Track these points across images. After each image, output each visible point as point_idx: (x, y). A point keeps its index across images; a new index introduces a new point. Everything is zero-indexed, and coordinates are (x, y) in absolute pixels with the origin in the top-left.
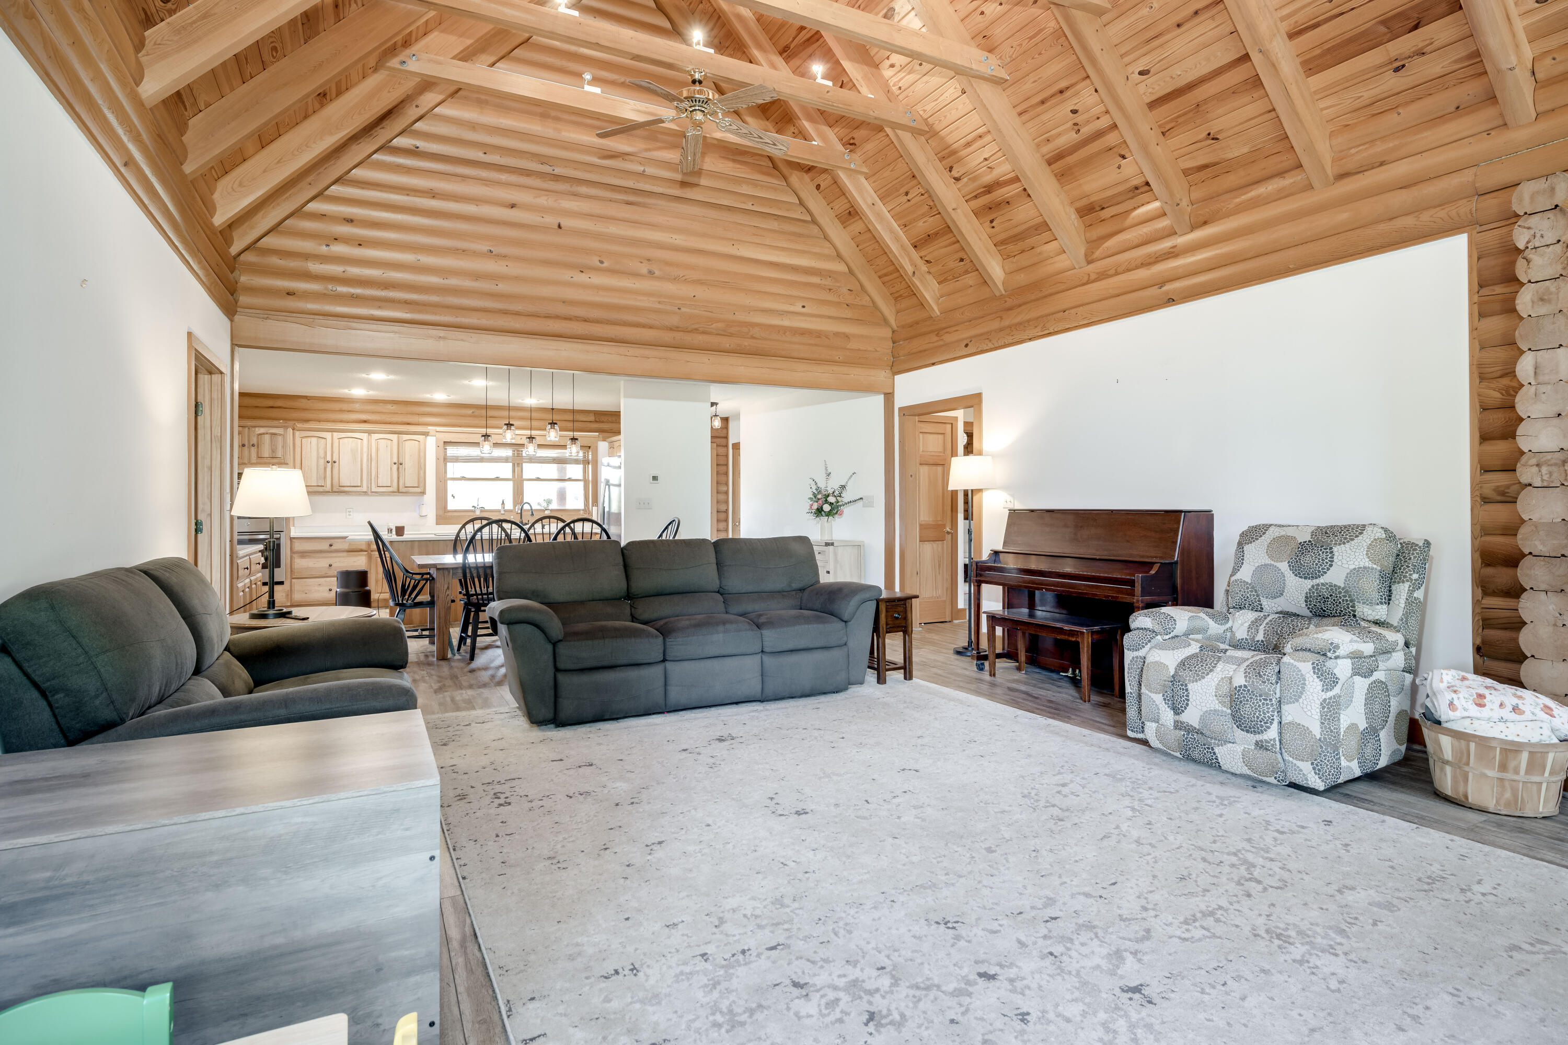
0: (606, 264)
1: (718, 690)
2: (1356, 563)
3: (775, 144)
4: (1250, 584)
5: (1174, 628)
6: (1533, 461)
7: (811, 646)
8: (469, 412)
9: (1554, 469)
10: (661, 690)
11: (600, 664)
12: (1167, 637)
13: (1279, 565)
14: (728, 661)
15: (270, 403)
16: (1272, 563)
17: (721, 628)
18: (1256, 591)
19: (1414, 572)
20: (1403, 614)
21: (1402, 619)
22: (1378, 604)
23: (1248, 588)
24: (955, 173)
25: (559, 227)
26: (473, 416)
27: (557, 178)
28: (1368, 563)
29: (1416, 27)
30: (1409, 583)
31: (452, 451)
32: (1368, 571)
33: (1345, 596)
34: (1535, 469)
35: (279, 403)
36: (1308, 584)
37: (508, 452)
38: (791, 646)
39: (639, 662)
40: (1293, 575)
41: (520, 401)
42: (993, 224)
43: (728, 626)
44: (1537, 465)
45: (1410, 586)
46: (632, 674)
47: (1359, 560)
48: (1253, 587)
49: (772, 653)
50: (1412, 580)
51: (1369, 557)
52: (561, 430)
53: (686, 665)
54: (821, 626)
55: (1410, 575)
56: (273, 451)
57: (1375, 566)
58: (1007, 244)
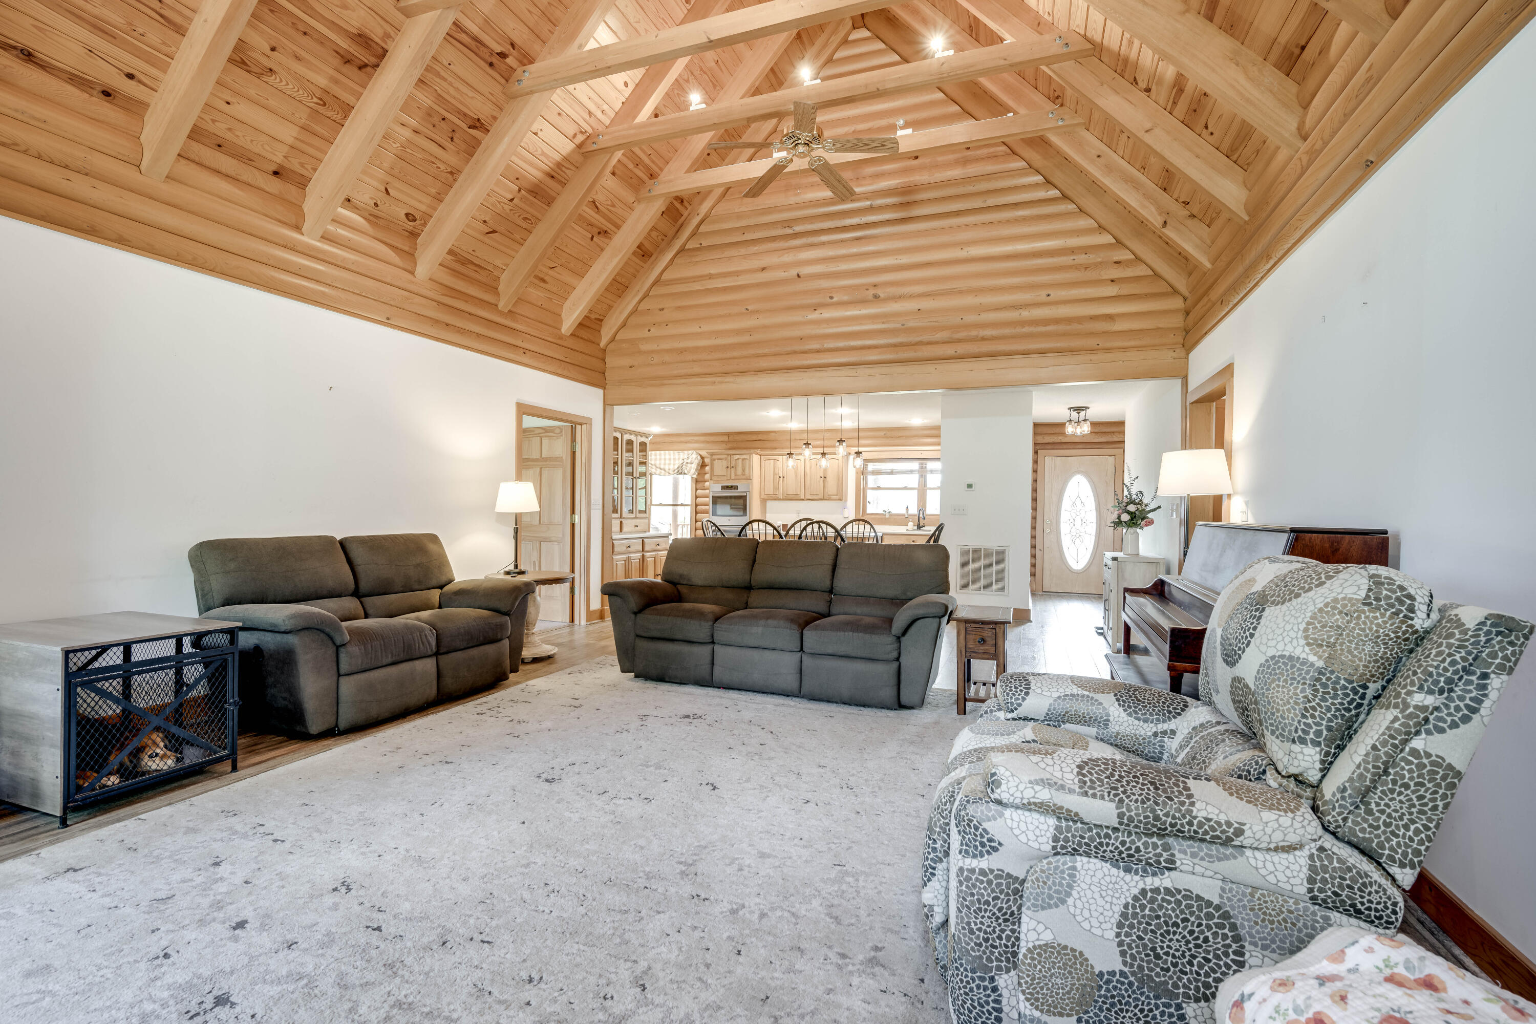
0: (835, 299)
1: (757, 677)
2: (1281, 646)
3: (883, 145)
5: (1020, 705)
7: (853, 655)
8: (882, 434)
10: (708, 667)
11: (663, 636)
12: (1010, 716)
14: (767, 654)
15: (754, 437)
17: (762, 622)
19: (1421, 688)
20: (1351, 780)
21: (1344, 790)
22: (1294, 741)
24: (1143, 85)
25: (799, 276)
26: (885, 437)
27: (796, 235)
28: (1301, 651)
30: (1396, 712)
31: (871, 467)
32: (1293, 666)
33: (1255, 711)
35: (760, 437)
37: (915, 466)
38: (830, 650)
39: (692, 639)
41: (907, 421)
42: (1210, 130)
43: (770, 622)
45: (1396, 719)
46: (685, 648)
47: (1287, 640)
49: (813, 654)
50: (1406, 705)
51: (1306, 638)
52: (848, 446)
53: (731, 651)
54: (867, 636)
55: (1409, 693)
56: (743, 470)
57: (1312, 658)
58: (1237, 149)
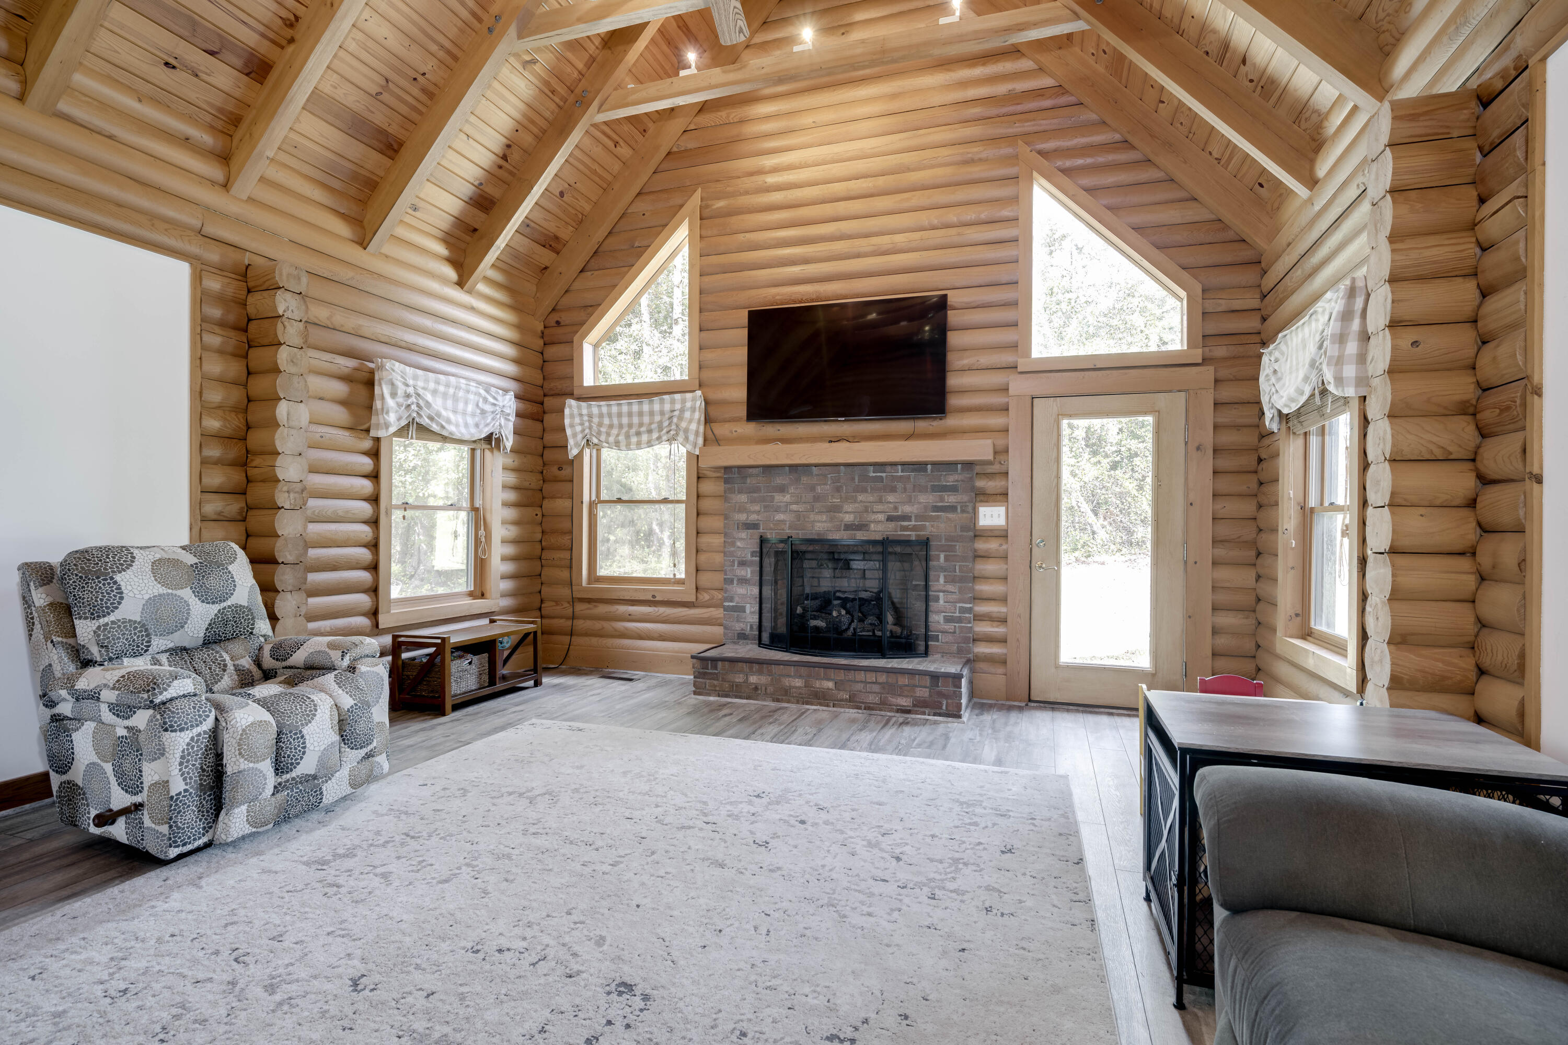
4: (139, 623)
6: (285, 489)
9: (297, 495)
13: (179, 592)
16: (170, 591)
18: (146, 630)
23: (135, 628)
29: (212, 53)
33: (247, 615)
34: (286, 494)
36: (214, 609)
40: (199, 602)
44: (288, 492)
48: (144, 625)
